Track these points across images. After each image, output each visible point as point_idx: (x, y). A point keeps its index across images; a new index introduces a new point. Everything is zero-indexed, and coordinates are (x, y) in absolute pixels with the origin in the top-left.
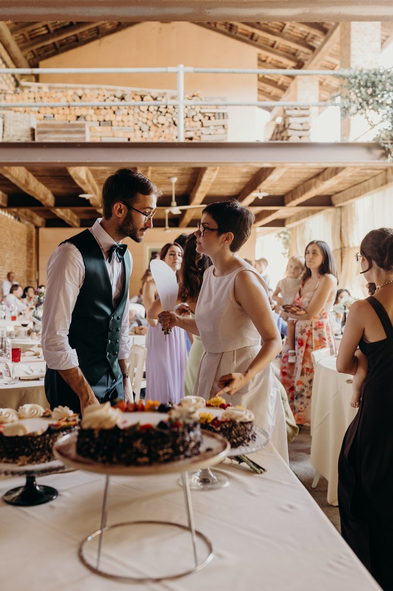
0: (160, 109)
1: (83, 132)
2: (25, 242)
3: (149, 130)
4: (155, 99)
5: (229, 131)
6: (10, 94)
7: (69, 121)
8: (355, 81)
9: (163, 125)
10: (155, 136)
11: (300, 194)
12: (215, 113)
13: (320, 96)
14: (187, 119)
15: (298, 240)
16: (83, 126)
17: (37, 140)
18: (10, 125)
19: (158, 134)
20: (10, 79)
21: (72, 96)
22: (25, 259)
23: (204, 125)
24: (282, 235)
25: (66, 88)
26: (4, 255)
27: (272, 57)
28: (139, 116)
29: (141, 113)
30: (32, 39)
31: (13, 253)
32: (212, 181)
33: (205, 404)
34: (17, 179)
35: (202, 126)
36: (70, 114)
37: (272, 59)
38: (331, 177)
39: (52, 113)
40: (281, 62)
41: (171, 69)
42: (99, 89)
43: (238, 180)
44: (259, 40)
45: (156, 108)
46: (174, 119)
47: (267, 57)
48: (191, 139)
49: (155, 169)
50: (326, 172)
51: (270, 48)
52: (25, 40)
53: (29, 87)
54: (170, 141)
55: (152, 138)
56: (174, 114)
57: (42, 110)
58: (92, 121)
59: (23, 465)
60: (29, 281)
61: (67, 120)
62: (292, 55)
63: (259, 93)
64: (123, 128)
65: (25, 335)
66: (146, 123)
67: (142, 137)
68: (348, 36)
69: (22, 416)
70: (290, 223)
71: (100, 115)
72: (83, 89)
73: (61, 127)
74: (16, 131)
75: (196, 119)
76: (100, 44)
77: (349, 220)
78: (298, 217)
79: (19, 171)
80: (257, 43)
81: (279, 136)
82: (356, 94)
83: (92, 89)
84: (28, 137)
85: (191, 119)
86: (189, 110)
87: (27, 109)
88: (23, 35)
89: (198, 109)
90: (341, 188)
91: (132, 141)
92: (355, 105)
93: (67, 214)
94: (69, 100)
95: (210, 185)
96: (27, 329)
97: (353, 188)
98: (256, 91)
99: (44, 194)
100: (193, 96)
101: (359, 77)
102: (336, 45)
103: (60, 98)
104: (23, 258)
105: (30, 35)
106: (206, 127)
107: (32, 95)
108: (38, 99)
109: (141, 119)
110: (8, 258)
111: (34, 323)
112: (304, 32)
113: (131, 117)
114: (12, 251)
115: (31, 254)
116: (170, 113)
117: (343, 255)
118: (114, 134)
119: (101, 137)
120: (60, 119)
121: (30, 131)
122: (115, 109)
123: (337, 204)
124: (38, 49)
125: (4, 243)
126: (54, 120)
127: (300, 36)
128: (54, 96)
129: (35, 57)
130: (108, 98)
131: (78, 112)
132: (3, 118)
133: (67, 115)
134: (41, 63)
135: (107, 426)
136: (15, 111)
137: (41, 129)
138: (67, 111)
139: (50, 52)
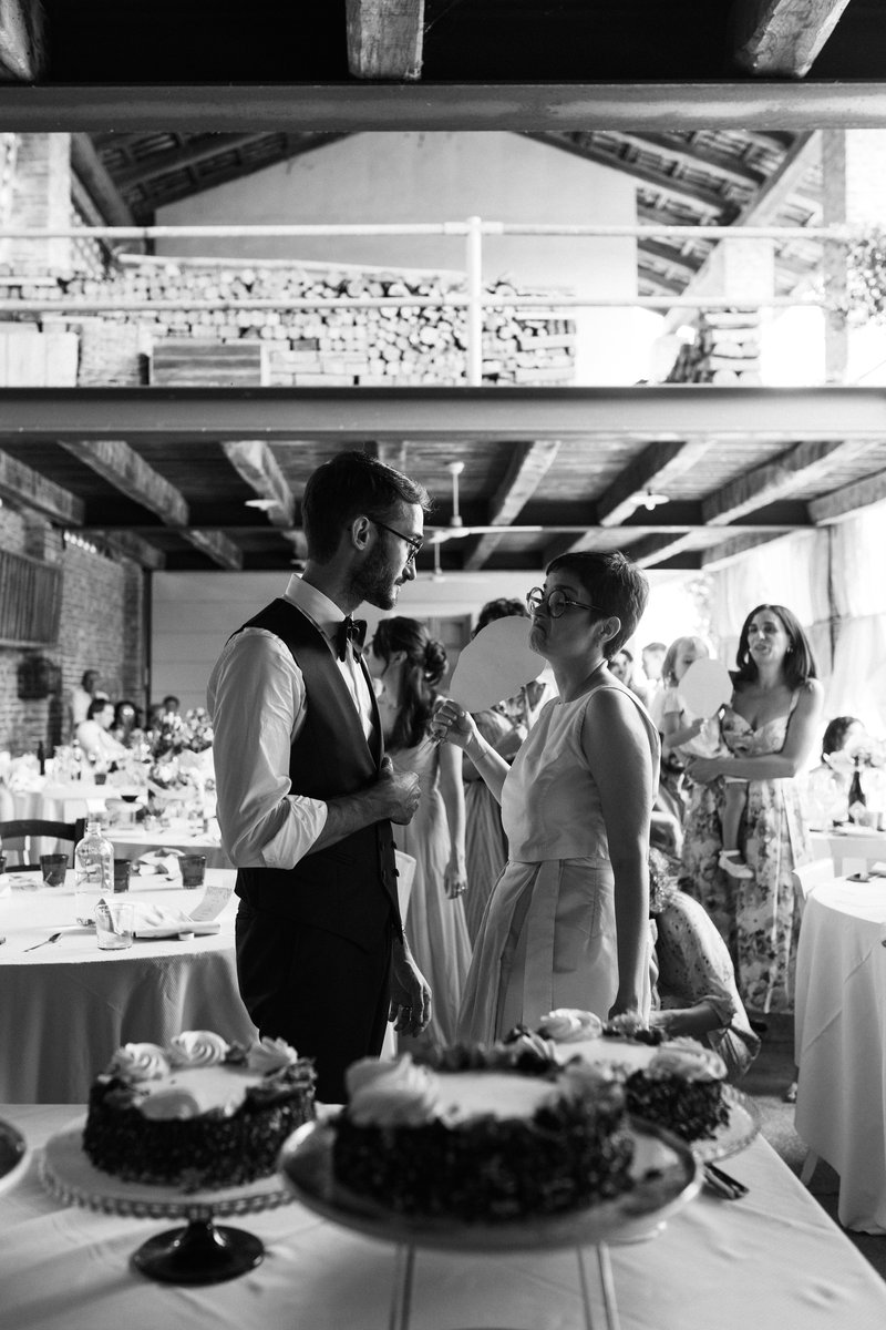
0: (426, 313)
1: (256, 364)
2: (120, 602)
3: (401, 359)
4: (414, 291)
5: (578, 360)
6: (93, 280)
7: (224, 340)
8: (863, 252)
9: (431, 346)
10: (414, 372)
11: (737, 499)
12: (546, 321)
13: (775, 279)
14: (487, 335)
15: (730, 599)
16: (255, 350)
17: (154, 382)
18: (94, 348)
19: (420, 368)
20: (91, 246)
21: (230, 284)
22: (120, 641)
23: (524, 347)
24: (695, 587)
25: (217, 267)
26: (76, 632)
27: (667, 196)
28: (380, 327)
29: (383, 322)
30: (139, 160)
31: (93, 628)
32: (543, 471)
33: (600, 1030)
34: (108, 468)
35: (519, 349)
36: (227, 324)
37: (669, 201)
38: (811, 462)
39: (187, 323)
40: (688, 208)
41: (452, 228)
42: (290, 269)
43: (599, 468)
44: (640, 160)
45: (417, 311)
46: (457, 334)
47: (657, 197)
48: (494, 377)
49: (414, 444)
50: (798, 451)
51: (664, 177)
52: (125, 163)
53: (135, 266)
54: (448, 384)
55: (408, 377)
56: (457, 323)
57: (164, 317)
58: (274, 339)
59: (191, 1191)
60: (129, 690)
61: (218, 337)
62: (712, 192)
63: (640, 275)
64: (345, 354)
65: (131, 820)
66: (394, 344)
67: (385, 373)
68: (840, 150)
69: (180, 1061)
70: (711, 561)
71: (293, 325)
72: (255, 269)
73: (207, 354)
74: (107, 362)
75: (505, 333)
76: (288, 171)
77: (848, 556)
78: (732, 547)
79: (114, 450)
80: (636, 166)
81: (688, 370)
82: (867, 281)
83: (274, 270)
84: (133, 375)
85: (494, 334)
86: (489, 315)
87: (131, 314)
88: (121, 151)
89: (509, 312)
90: (830, 484)
91: (364, 383)
92: (865, 305)
93: (214, 542)
94: (224, 294)
95: (538, 479)
96: (134, 808)
97: (856, 486)
98: (635, 270)
99: (166, 499)
100: (499, 284)
101: (873, 244)
102: (811, 170)
103: (204, 289)
104: (115, 638)
105: (136, 152)
106: (527, 351)
107: (142, 283)
108: (155, 292)
109: (382, 334)
110: (83, 639)
111: (151, 794)
112: (740, 141)
113: (360, 330)
114: (91, 622)
115: (134, 629)
116: (446, 321)
117: (835, 634)
118: (322, 367)
119: (294, 374)
120: (203, 335)
121: (137, 361)
122: (324, 313)
123: (822, 519)
124: (152, 182)
125: (76, 606)
126: (191, 337)
127: (730, 150)
128: (190, 284)
129: (146, 198)
130: (310, 289)
131: (245, 320)
132: (78, 334)
133: (219, 326)
134: (160, 213)
135: (414, 1120)
136: (105, 319)
137: (162, 357)
138: (219, 317)
139: (179, 188)
